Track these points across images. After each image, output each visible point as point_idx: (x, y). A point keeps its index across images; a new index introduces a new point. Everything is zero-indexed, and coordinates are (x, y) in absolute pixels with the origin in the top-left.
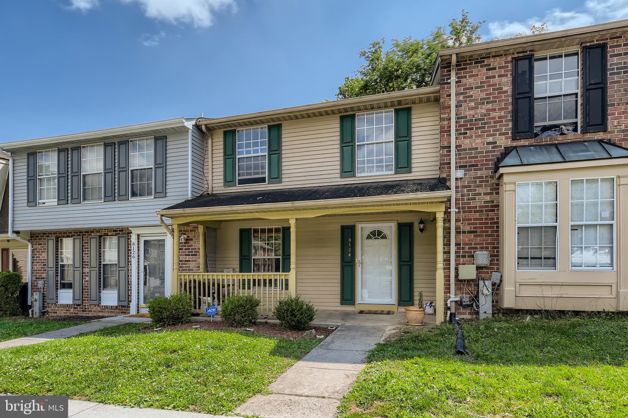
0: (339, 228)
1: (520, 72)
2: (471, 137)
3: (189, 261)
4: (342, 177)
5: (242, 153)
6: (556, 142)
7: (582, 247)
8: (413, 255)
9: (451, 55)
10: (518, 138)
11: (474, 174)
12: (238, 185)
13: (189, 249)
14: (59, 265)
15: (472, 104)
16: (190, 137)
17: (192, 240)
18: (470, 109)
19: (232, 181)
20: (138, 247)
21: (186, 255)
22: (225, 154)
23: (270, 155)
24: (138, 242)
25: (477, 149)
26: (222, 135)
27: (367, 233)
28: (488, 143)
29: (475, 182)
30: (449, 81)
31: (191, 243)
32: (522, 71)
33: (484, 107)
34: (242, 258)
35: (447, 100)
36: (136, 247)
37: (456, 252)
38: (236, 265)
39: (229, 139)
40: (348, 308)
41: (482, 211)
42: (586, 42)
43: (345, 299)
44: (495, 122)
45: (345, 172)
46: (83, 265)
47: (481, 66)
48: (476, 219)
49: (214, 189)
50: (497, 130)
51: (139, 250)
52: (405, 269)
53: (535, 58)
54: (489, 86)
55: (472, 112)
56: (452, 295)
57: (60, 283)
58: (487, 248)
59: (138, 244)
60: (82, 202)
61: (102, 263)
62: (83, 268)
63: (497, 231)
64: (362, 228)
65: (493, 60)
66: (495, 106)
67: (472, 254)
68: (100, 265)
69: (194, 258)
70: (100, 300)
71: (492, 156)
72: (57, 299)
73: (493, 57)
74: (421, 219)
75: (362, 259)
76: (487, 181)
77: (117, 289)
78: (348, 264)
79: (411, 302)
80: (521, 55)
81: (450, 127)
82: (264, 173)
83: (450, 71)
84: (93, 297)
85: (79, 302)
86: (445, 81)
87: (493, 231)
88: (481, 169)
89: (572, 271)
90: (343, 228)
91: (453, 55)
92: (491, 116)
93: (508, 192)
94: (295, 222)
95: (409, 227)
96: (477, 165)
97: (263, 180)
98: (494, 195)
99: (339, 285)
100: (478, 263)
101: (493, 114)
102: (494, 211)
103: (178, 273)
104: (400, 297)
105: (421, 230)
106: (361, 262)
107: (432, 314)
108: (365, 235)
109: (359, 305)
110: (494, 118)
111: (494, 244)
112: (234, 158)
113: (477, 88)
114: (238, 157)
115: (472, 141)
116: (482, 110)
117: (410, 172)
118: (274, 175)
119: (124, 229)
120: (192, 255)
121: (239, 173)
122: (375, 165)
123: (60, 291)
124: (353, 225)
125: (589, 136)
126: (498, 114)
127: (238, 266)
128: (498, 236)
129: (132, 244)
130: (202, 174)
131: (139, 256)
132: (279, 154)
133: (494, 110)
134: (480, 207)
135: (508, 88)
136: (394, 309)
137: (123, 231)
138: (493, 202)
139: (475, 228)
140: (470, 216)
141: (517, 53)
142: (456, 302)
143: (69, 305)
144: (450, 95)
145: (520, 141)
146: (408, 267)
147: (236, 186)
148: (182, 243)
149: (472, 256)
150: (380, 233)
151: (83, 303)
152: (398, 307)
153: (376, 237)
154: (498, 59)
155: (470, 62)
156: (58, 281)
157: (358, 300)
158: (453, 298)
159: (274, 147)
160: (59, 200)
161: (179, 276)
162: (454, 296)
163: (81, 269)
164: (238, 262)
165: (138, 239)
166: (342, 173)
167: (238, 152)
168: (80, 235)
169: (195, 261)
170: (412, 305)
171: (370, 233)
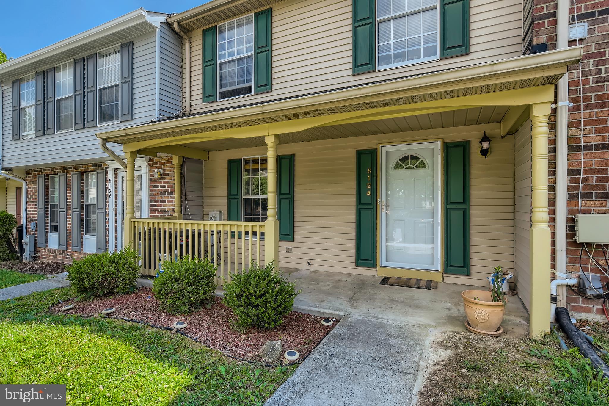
0: (353, 154)
3: (164, 201)
4: (354, 74)
5: (224, 56)
8: (470, 192)
12: (220, 99)
13: (164, 186)
14: (49, 205)
16: (157, 39)
17: (167, 174)
19: (212, 96)
20: (116, 185)
21: (162, 194)
22: (204, 61)
23: (257, 54)
24: (116, 178)
26: (201, 37)
27: (394, 160)
31: (167, 178)
34: (231, 197)
36: (112, 184)
37: (569, 188)
38: (224, 206)
39: (209, 39)
40: (367, 272)
43: (361, 258)
45: (359, 66)
46: (67, 205)
49: (193, 108)
51: (116, 188)
52: (457, 216)
56: (561, 273)
57: (51, 225)
59: (116, 181)
60: (56, 132)
61: (85, 203)
62: (67, 209)
64: (387, 152)
67: (607, 191)
68: (83, 205)
69: (170, 198)
70: (82, 247)
72: (47, 243)
74: (485, 134)
75: (387, 200)
77: (95, 234)
78: (368, 207)
79: (465, 269)
82: (249, 80)
84: (76, 243)
85: (63, 248)
90: (360, 154)
94: (273, 141)
95: (462, 148)
97: (248, 90)
99: (353, 237)
103: (130, 218)
104: (448, 260)
105: (484, 152)
106: (385, 204)
108: (392, 164)
109: (383, 268)
112: (215, 65)
114: (219, 61)
117: (467, 54)
118: (263, 82)
119: (102, 164)
120: (168, 194)
121: (221, 84)
122: (406, 50)
123: (50, 234)
124: (374, 149)
127: (226, 208)
129: (109, 181)
130: (179, 89)
131: (116, 195)
132: (268, 50)
136: (438, 278)
137: (101, 165)
140: (601, 115)
142: (569, 287)
143: (56, 250)
146: (462, 212)
147: (216, 101)
148: (155, 179)
149: (607, 196)
150: (415, 158)
151: (67, 249)
152: (445, 275)
153: (410, 165)
156: (48, 223)
157: (381, 260)
158: (562, 279)
159: (262, 42)
160: (37, 131)
161: (133, 222)
162: (565, 276)
163: (65, 210)
164: (226, 203)
165: (116, 174)
166: (355, 67)
167: (220, 55)
168: (64, 172)
169: (171, 201)
170: (468, 274)
171: (400, 160)
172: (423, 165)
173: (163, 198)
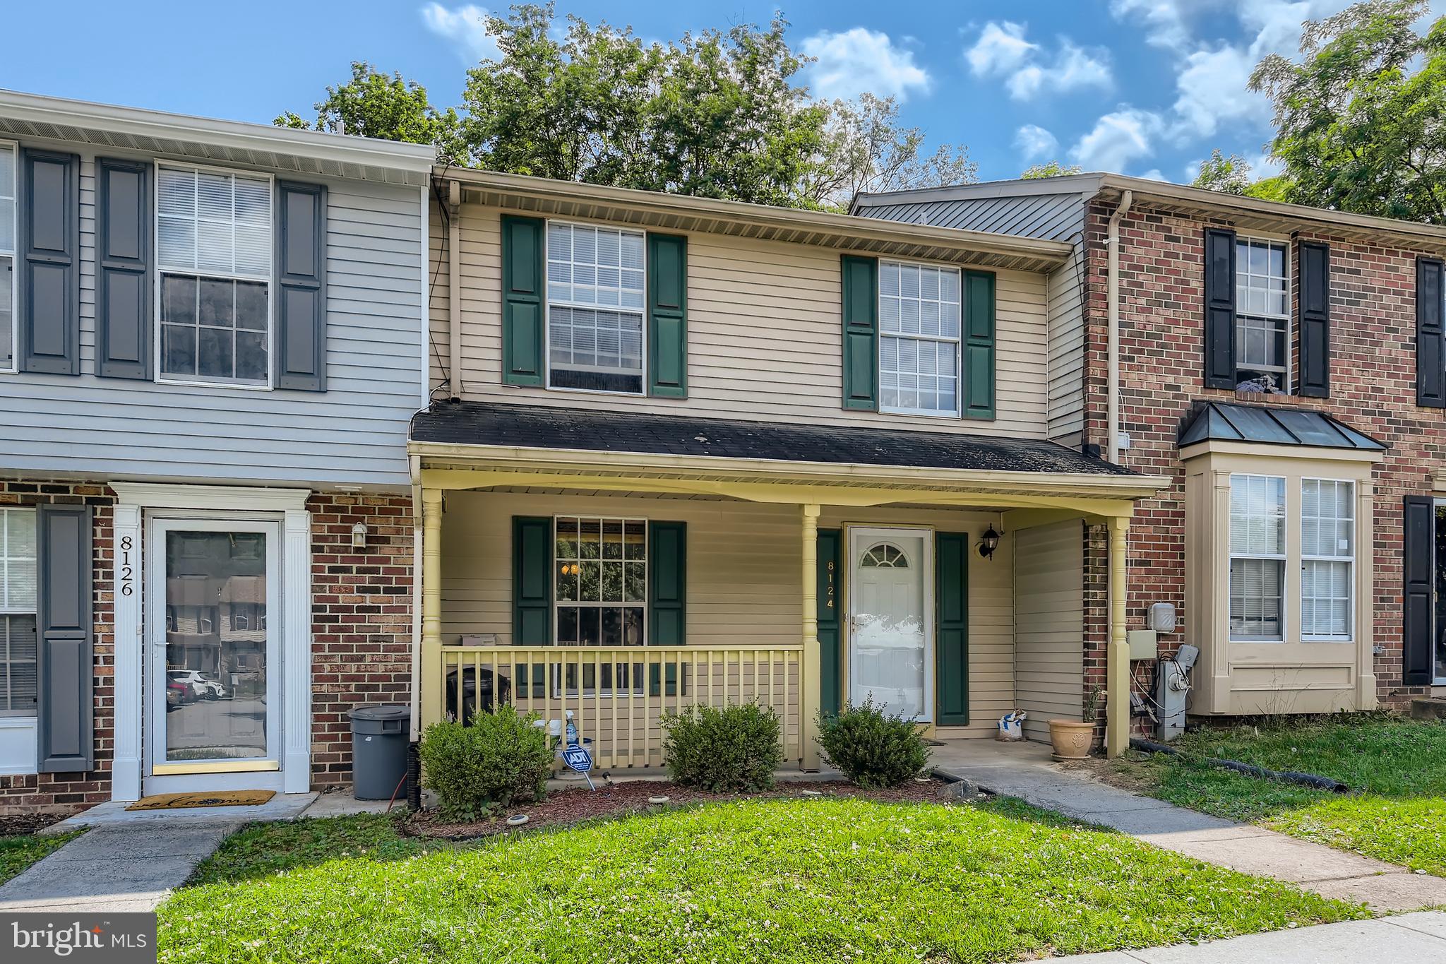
1: (1216, 259)
2: (1140, 368)
3: (377, 609)
4: (846, 408)
6: (1265, 404)
7: (1329, 601)
8: (967, 606)
9: (1122, 192)
10: (1214, 386)
11: (1146, 445)
12: (551, 385)
13: (374, 570)
15: (1142, 301)
17: (386, 540)
18: (1139, 310)
19: (532, 373)
20: (143, 555)
21: (364, 590)
23: (652, 317)
24: (144, 534)
25: (1149, 394)
26: (497, 227)
27: (864, 550)
28: (1168, 387)
29: (1148, 462)
30: (1105, 242)
31: (384, 550)
32: (1220, 258)
33: (1161, 312)
35: (1100, 281)
36: (135, 554)
38: (503, 624)
39: (521, 244)
41: (1158, 522)
42: (1303, 234)
44: (1179, 347)
45: (854, 397)
47: (1158, 228)
48: (1148, 538)
49: (469, 388)
50: (1181, 364)
51: (143, 566)
52: (953, 639)
53: (1238, 238)
54: (1169, 272)
55: (1142, 318)
58: (1166, 596)
59: (144, 545)
63: (1182, 564)
64: (858, 537)
65: (1175, 222)
66: (1177, 314)
67: (1143, 608)
69: (396, 601)
71: (1175, 413)
73: (1176, 215)
74: (991, 527)
76: (1166, 463)
77: (34, 713)
78: (829, 626)
79: (963, 716)
80: (1217, 226)
81: (1107, 339)
82: (636, 364)
83: (1107, 221)
86: (1098, 241)
87: (1175, 564)
88: (1157, 437)
89: (1304, 642)
91: (1126, 192)
92: (1172, 334)
93: (1221, 490)
94: (819, 514)
95: (957, 542)
96: (1149, 428)
97: (631, 383)
98: (1178, 492)
100: (1158, 627)
101: (1175, 331)
102: (1176, 523)
103: (442, 645)
104: (941, 705)
105: (985, 552)
106: (855, 621)
107: (1020, 740)
108: (862, 556)
110: (1176, 338)
111: (1175, 588)
112: (539, 306)
113: (1150, 270)
114: (550, 302)
115: (1142, 377)
116: (1158, 317)
118: (669, 376)
119: (73, 485)
121: (554, 352)
122: (918, 390)
124: (839, 530)
125: (1306, 403)
126: (1183, 331)
127: (507, 628)
128: (1183, 574)
129: (119, 543)
131: (143, 588)
132: (679, 318)
133: (1176, 322)
134: (1156, 513)
135: (1196, 284)
138: (1175, 505)
139: (1147, 555)
140: (1139, 530)
141: (1212, 220)
144: (1106, 272)
145: (1214, 391)
146: (958, 633)
147: (543, 388)
148: (335, 549)
149: (1145, 613)
150: (893, 551)
152: (938, 727)
153: (885, 561)
154: (1182, 222)
155: (1139, 213)
159: (669, 298)
161: (444, 655)
165: (144, 523)
166: (847, 397)
167: (552, 287)
169: (403, 609)
170: (966, 722)
171: (873, 551)
172: (902, 563)
173: (369, 600)
